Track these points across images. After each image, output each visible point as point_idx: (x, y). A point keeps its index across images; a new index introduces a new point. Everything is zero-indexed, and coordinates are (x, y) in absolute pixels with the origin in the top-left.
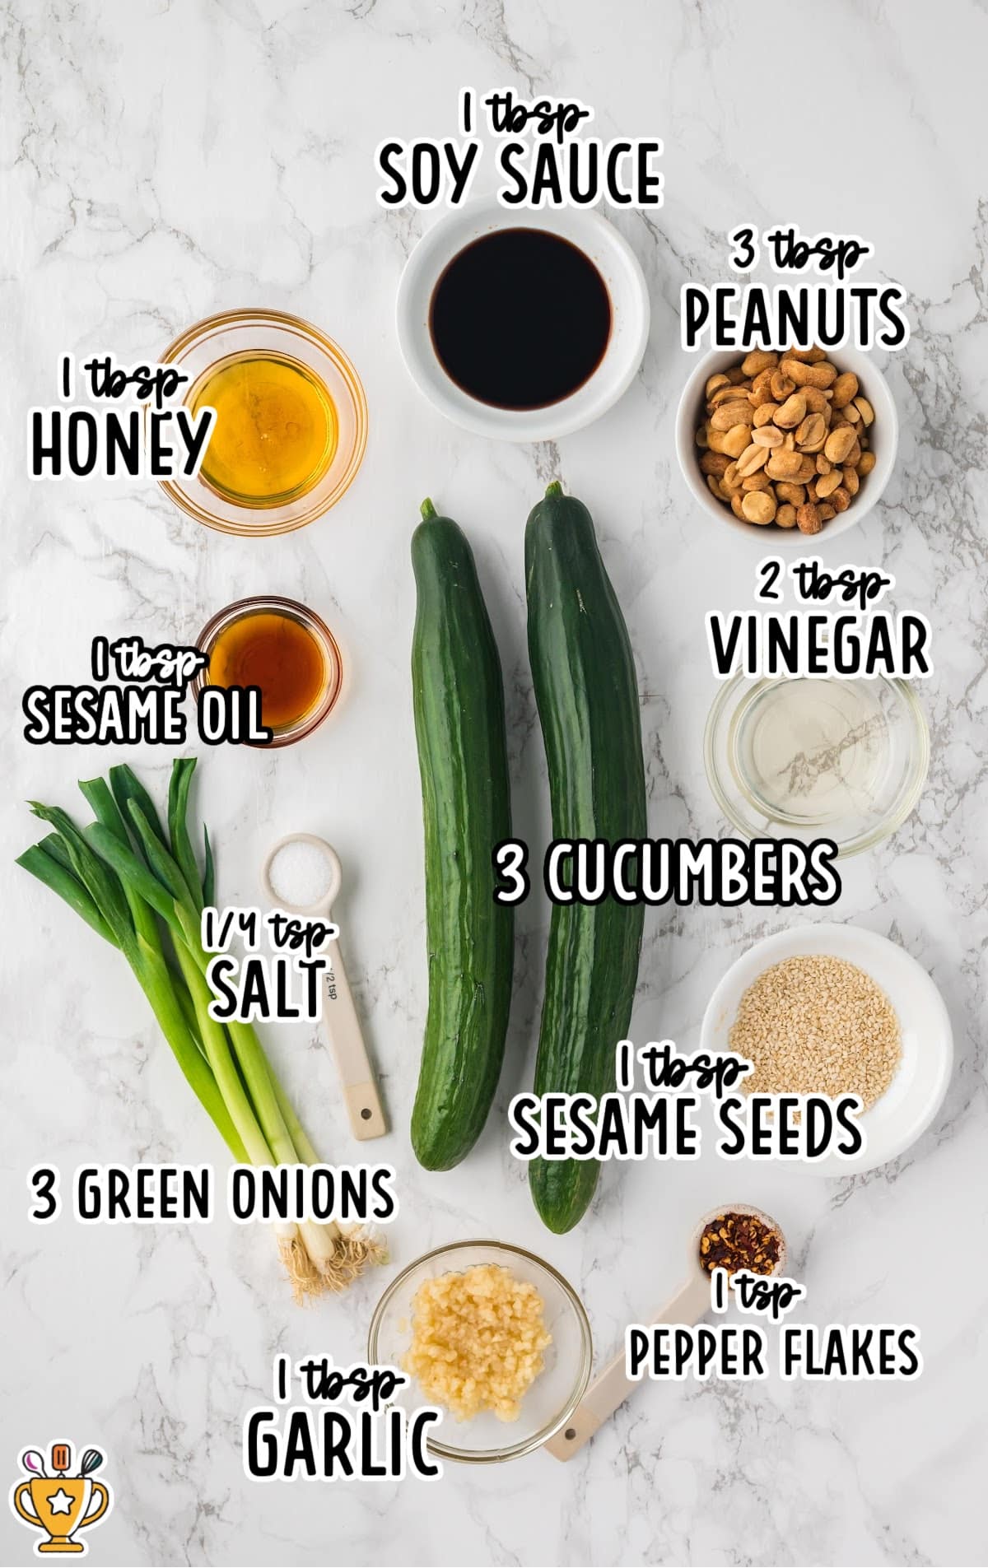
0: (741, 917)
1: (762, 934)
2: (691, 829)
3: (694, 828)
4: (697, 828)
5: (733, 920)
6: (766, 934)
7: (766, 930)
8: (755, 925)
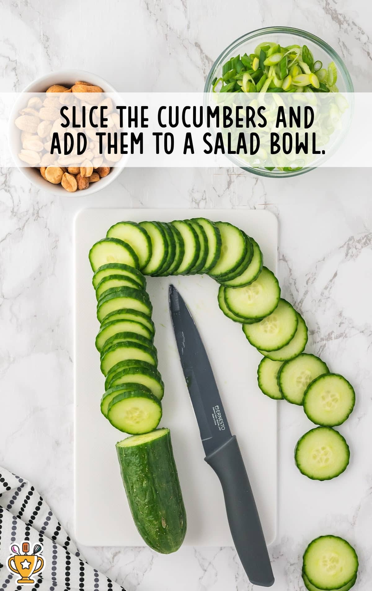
0: (319, 329)
1: (331, 339)
2: (291, 279)
3: (292, 279)
4: (294, 279)
5: (314, 331)
6: (333, 338)
7: (333, 336)
8: (327, 334)
